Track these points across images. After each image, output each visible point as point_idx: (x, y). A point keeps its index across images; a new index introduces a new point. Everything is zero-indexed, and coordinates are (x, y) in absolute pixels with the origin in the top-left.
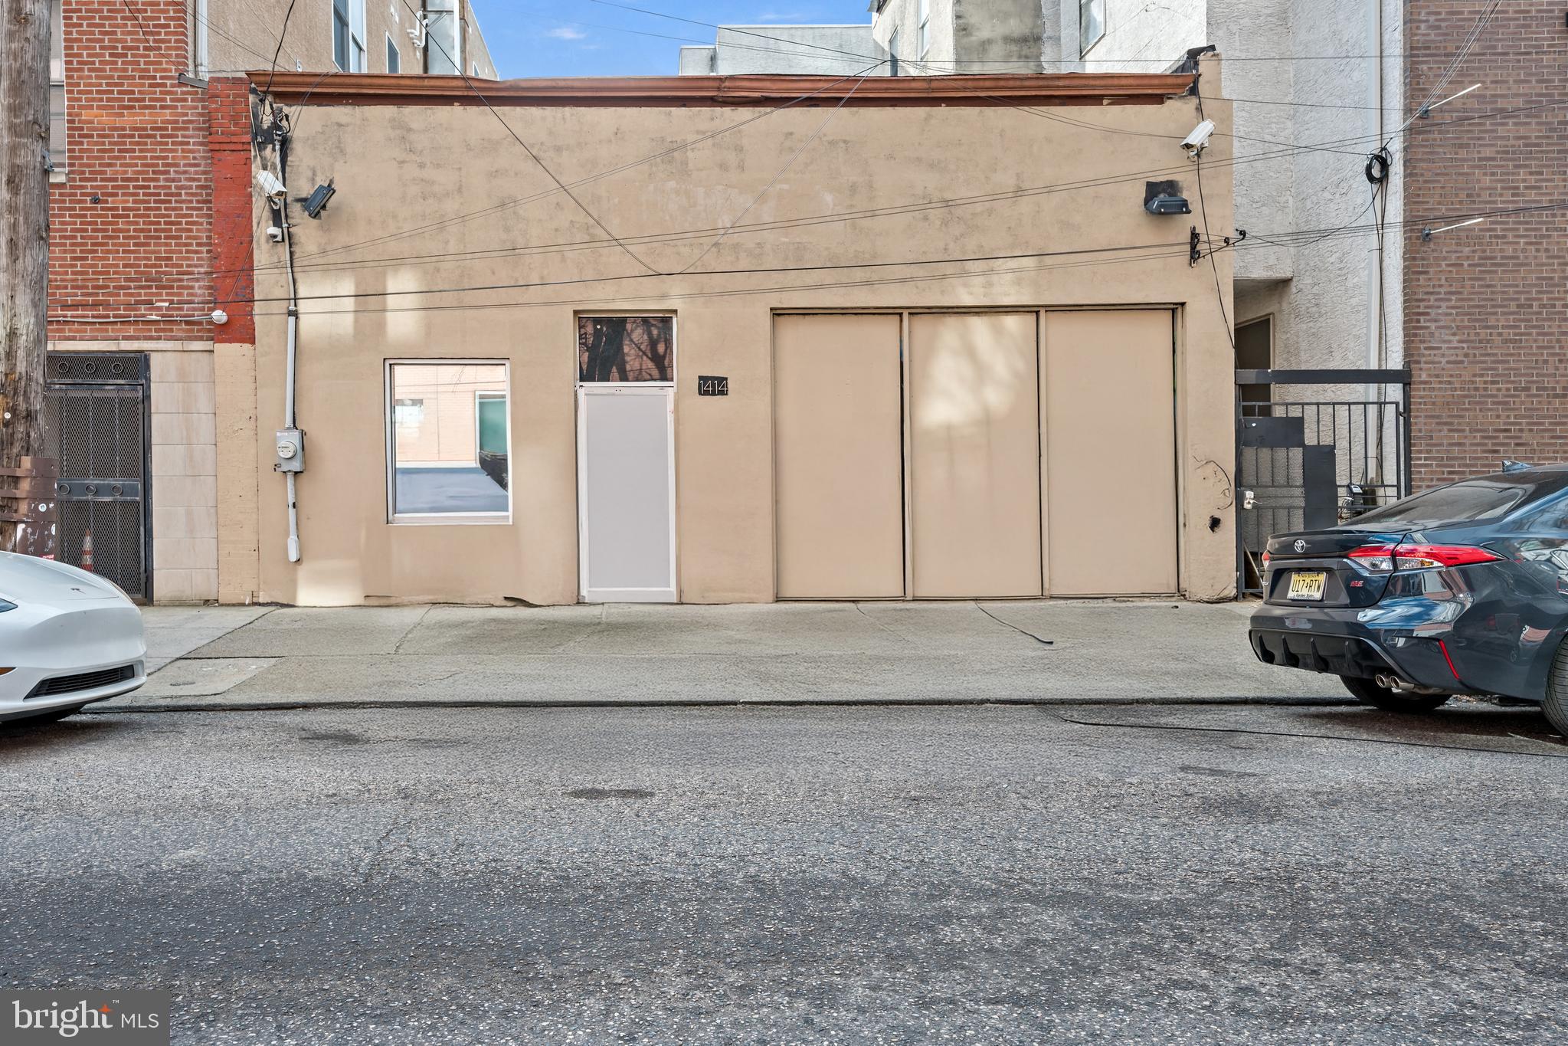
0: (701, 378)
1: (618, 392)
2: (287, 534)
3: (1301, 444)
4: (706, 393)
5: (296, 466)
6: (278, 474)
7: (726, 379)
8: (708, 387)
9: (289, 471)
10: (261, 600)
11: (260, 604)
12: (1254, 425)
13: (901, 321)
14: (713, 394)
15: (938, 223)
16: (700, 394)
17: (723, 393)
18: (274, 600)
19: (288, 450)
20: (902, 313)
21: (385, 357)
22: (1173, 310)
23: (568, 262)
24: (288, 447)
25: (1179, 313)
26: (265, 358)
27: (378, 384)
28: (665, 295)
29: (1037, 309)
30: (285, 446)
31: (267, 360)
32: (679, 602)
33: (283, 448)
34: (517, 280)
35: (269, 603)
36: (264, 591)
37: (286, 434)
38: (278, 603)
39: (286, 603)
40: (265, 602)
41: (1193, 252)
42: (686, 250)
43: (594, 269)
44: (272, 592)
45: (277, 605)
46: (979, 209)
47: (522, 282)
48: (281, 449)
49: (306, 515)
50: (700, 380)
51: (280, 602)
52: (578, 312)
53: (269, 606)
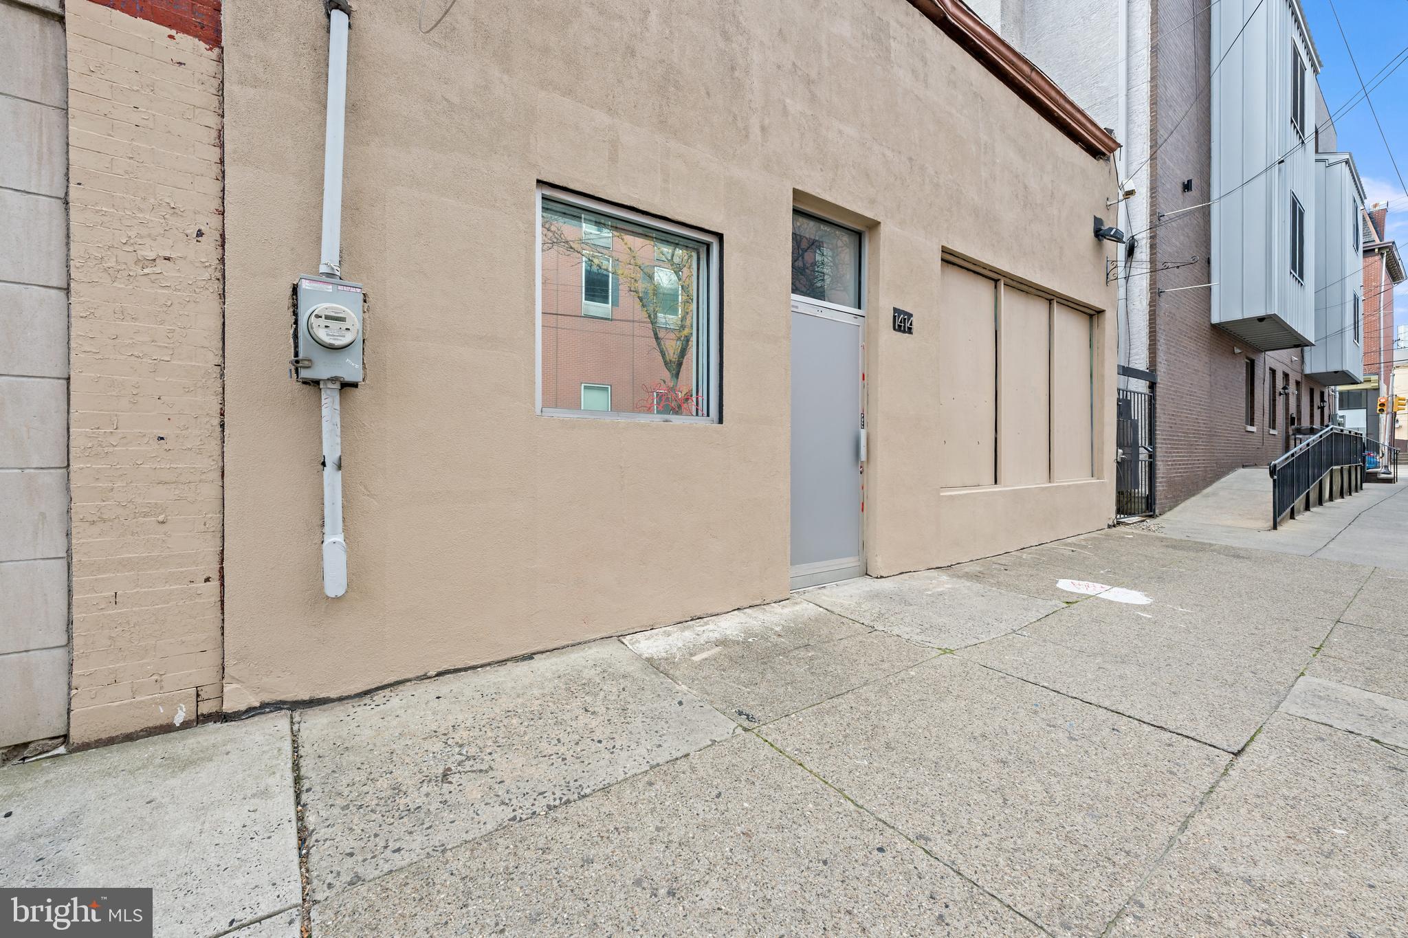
0: (895, 310)
1: (819, 314)
3: (1130, 418)
4: (899, 329)
5: (354, 367)
7: (912, 315)
8: (901, 322)
9: (330, 379)
11: (226, 716)
12: (1120, 404)
13: (996, 287)
14: (905, 331)
15: (1022, 203)
16: (894, 329)
17: (911, 331)
19: (344, 325)
20: (999, 280)
21: (540, 179)
22: (1091, 316)
23: (790, 118)
24: (342, 319)
25: (1095, 318)
26: (252, 91)
27: (526, 225)
28: (873, 202)
29: (1053, 297)
30: (333, 314)
31: (258, 98)
32: (867, 574)
33: (327, 317)
34: (735, 117)
35: (255, 708)
36: (238, 681)
37: (330, 287)
38: (284, 702)
39: (306, 698)
40: (243, 707)
41: (1108, 274)
42: (889, 153)
43: (814, 141)
44: (265, 679)
45: (281, 709)
46: (1038, 202)
47: (740, 124)
48: (322, 322)
49: (365, 487)
50: (894, 313)
51: (289, 699)
52: (797, 194)
53: (256, 718)
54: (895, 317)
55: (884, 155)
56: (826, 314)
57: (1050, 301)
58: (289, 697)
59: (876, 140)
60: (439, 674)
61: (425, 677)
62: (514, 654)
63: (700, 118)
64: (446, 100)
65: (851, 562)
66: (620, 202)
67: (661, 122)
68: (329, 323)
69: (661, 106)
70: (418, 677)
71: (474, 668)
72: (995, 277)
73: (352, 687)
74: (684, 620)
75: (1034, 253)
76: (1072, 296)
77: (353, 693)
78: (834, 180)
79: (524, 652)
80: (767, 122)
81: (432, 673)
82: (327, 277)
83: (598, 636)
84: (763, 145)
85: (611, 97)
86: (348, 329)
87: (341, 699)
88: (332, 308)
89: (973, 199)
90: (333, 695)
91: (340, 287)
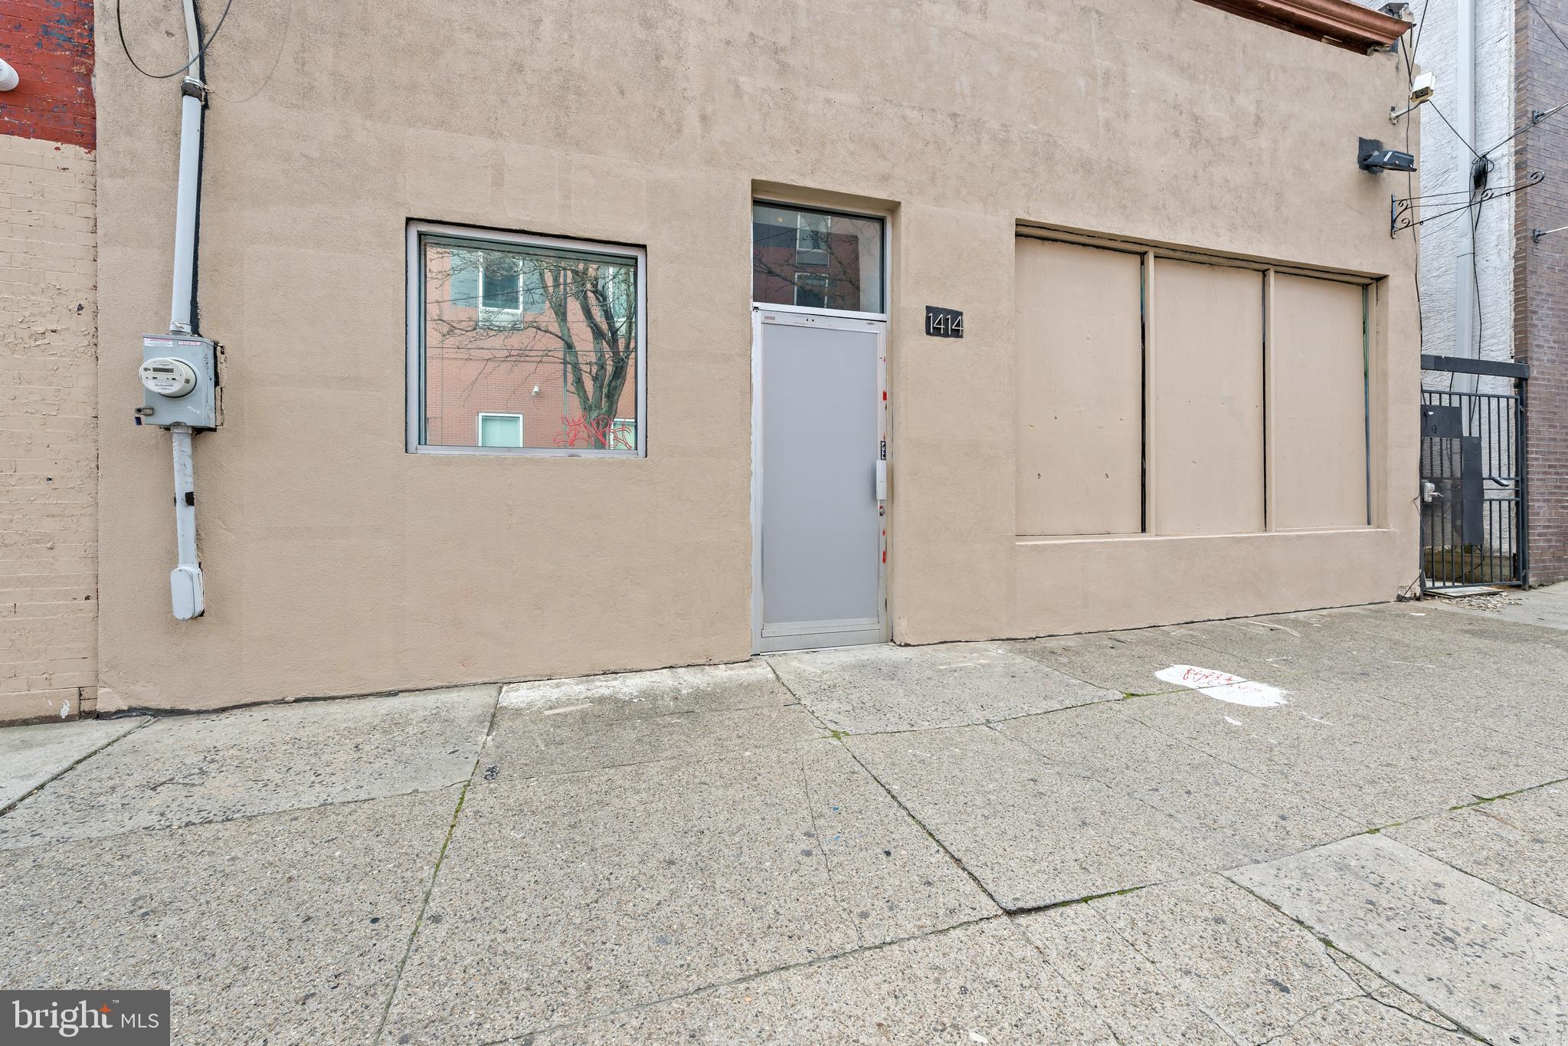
0: (929, 309)
1: (809, 324)
2: (173, 560)
3: (1460, 435)
4: (937, 332)
5: (195, 413)
6: (149, 431)
7: (961, 314)
8: (939, 323)
9: (177, 424)
10: (101, 707)
11: (98, 716)
12: (1431, 413)
13: (1142, 263)
14: (946, 335)
15: (1188, 142)
16: (928, 333)
17: (957, 334)
18: (135, 703)
19: (170, 376)
20: (1145, 253)
21: (409, 216)
22: (1365, 287)
23: (746, 99)
24: (170, 371)
25: (1372, 289)
26: (121, 181)
27: (394, 265)
28: (885, 178)
29: (1266, 267)
30: (161, 367)
31: (126, 186)
32: (892, 640)
33: (155, 370)
34: (661, 113)
35: (123, 711)
36: (109, 686)
37: (171, 343)
38: (149, 709)
39: (168, 707)
40: (113, 709)
41: (1393, 221)
42: (913, 115)
43: (785, 119)
44: (132, 687)
45: (145, 714)
46: (1225, 135)
47: (669, 118)
48: (151, 374)
49: (223, 522)
50: (928, 312)
51: (153, 707)
52: (756, 185)
53: (122, 720)
54: (928, 318)
55: (904, 118)
56: (820, 323)
57: (1264, 272)
58: (153, 705)
59: (891, 102)
60: (297, 701)
61: (282, 702)
62: (379, 690)
63: (611, 122)
64: (305, 156)
65: (865, 623)
66: (507, 227)
67: (559, 135)
68: (158, 374)
69: (557, 118)
70: (275, 701)
71: (334, 698)
72: (1137, 251)
73: (210, 703)
74: (593, 673)
75: (1214, 208)
76: (1303, 261)
77: (211, 709)
78: (818, 161)
79: (391, 689)
80: (709, 109)
81: (290, 698)
82: (174, 334)
83: (480, 681)
84: (703, 137)
85: (493, 120)
86: (174, 379)
87: (199, 712)
88: (159, 361)
89: (1080, 150)
90: (192, 708)
91: (180, 342)
